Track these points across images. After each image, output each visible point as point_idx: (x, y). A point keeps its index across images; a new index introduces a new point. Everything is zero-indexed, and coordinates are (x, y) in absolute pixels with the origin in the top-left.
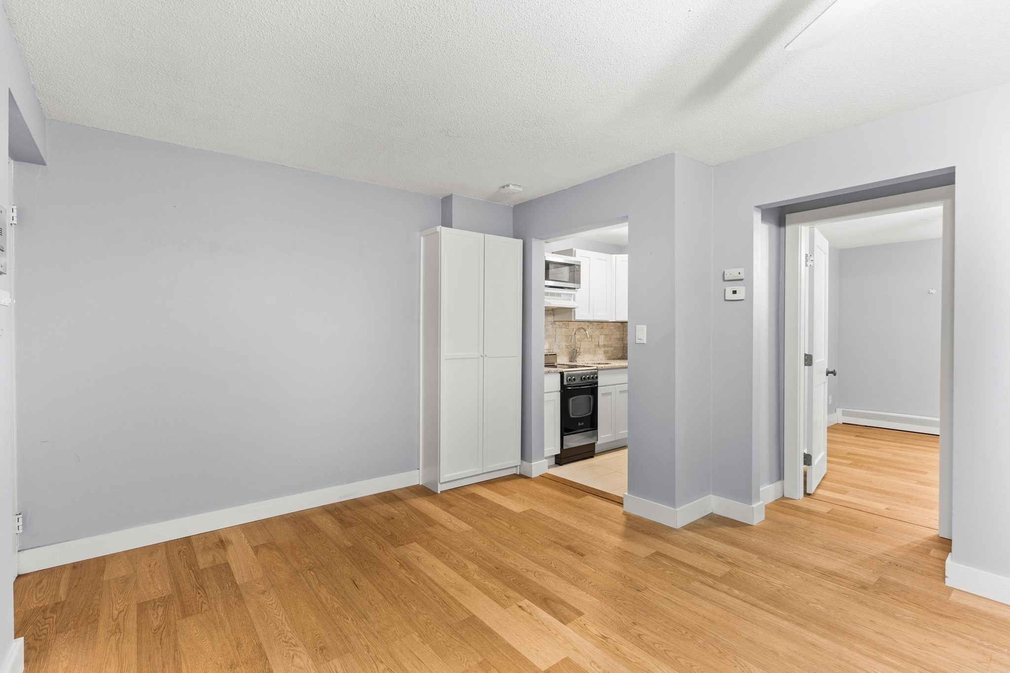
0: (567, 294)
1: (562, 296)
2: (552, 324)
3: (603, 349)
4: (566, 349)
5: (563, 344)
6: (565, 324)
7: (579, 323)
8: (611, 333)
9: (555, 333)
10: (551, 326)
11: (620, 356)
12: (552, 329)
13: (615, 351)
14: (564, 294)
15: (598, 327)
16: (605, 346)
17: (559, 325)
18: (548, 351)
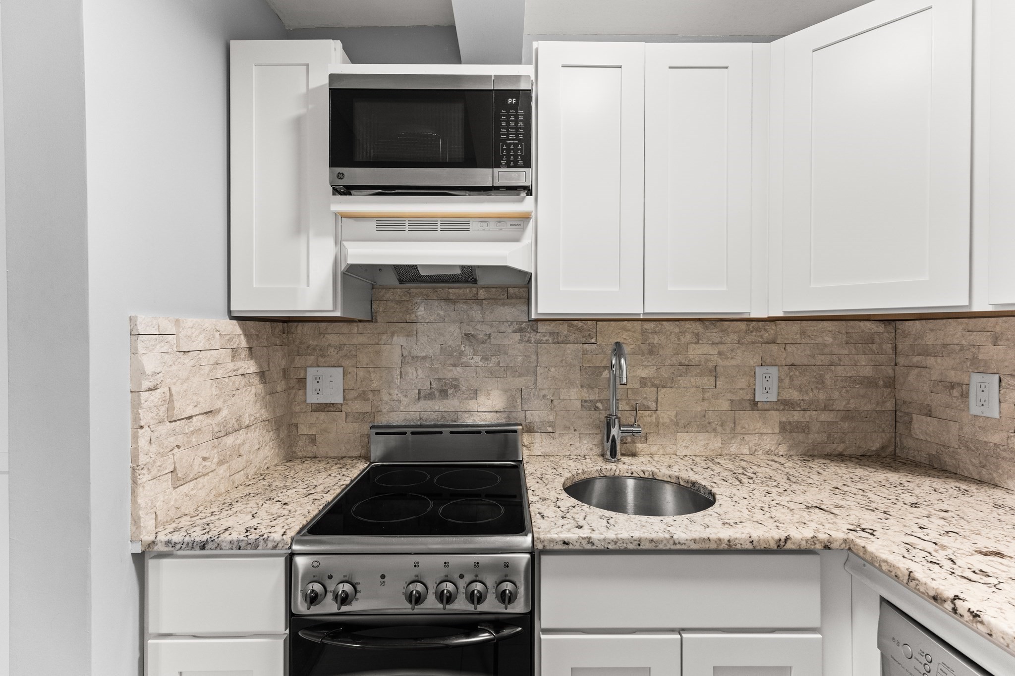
0: (500, 219)
1: (474, 225)
2: (521, 330)
3: (776, 417)
4: (585, 413)
5: (574, 396)
6: (580, 330)
7: (652, 325)
8: (820, 359)
9: (534, 357)
10: (517, 336)
11: (875, 446)
12: (521, 347)
13: (846, 425)
14: (484, 219)
15: (750, 338)
16: (785, 404)
17: (551, 334)
18: (504, 415)
